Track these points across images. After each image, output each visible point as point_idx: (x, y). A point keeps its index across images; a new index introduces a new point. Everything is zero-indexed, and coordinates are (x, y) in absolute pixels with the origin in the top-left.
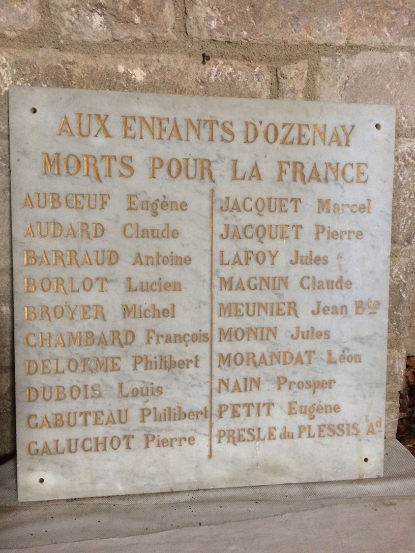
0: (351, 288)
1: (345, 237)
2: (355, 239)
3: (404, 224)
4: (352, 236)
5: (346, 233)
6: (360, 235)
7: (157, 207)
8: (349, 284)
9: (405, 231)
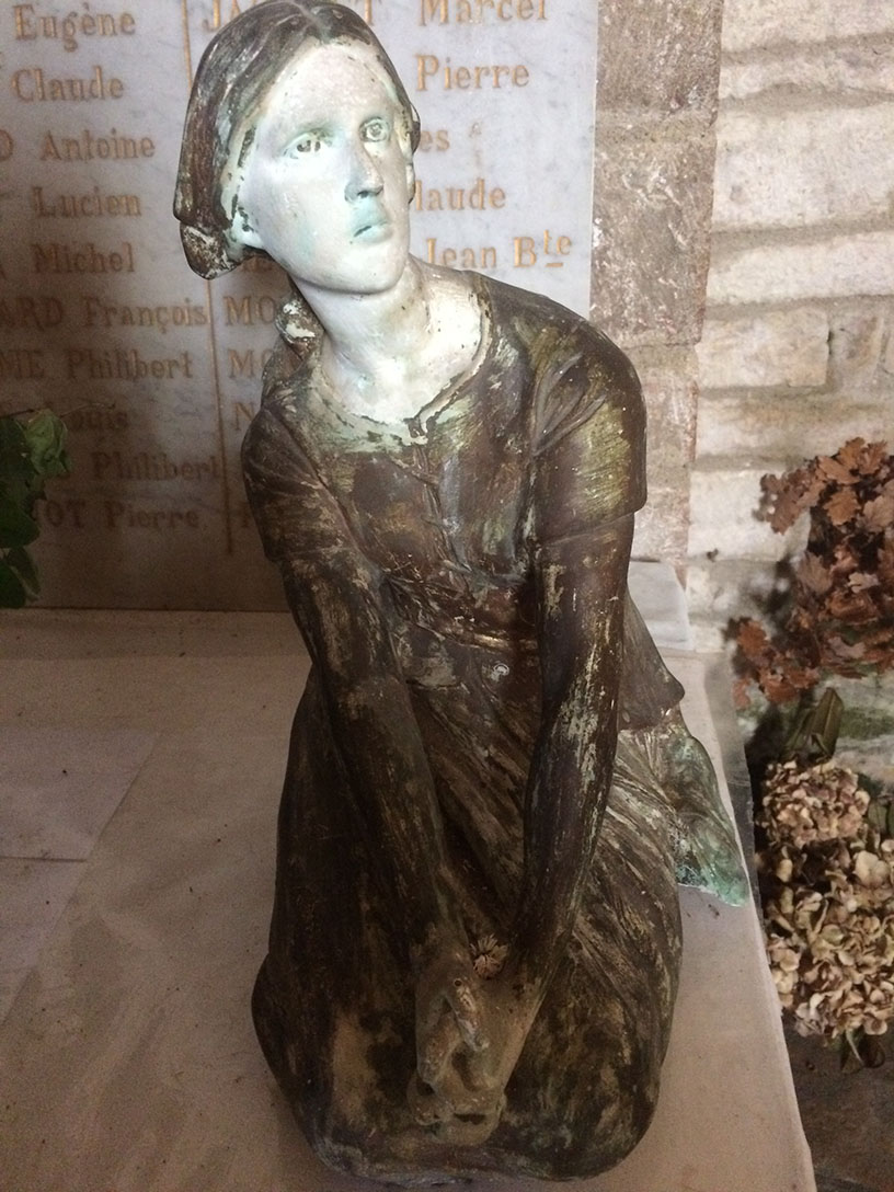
0: (503, 205)
1: (487, 81)
2: (509, 87)
3: (665, 53)
4: (503, 79)
5: (487, 73)
6: (521, 76)
7: (74, 31)
8: (498, 197)
9: (669, 72)
